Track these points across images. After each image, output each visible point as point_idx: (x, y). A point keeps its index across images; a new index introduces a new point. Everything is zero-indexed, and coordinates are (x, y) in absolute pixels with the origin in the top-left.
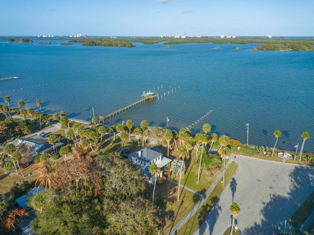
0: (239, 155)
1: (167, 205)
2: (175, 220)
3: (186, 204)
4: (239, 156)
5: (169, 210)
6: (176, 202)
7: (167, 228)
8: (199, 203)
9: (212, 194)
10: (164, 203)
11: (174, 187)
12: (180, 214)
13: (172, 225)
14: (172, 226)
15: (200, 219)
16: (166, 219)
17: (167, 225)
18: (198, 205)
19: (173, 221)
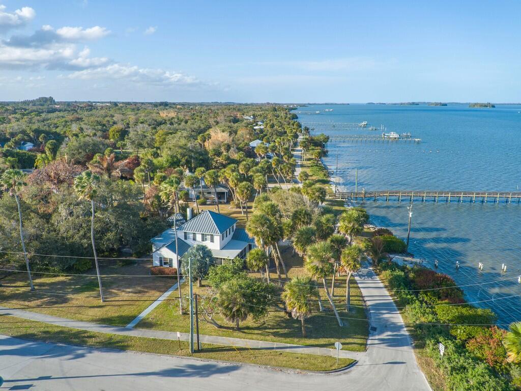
2: (42, 308)
5: (70, 298)
7: (20, 304)
12: (58, 310)
13: (27, 307)
14: (24, 308)
16: (46, 299)
18: (92, 326)
19: (38, 306)
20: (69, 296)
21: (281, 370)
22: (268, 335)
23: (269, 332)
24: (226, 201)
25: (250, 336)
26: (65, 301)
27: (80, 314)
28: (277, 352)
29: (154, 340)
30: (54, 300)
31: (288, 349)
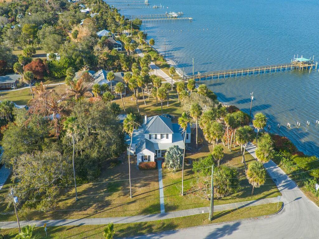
0: (311, 199)
1: (115, 193)
2: (98, 213)
3: (133, 207)
4: (309, 201)
5: (109, 200)
6: (128, 197)
7: (81, 215)
8: (145, 216)
9: (178, 219)
10: (117, 189)
11: (150, 182)
12: (110, 212)
13: (88, 215)
14: (87, 217)
15: (118, 233)
16: (94, 206)
17: (85, 212)
18: (142, 218)
19: (96, 212)
20: (107, 199)
21: (258, 219)
22: (235, 198)
23: (234, 196)
24: (125, 94)
25: (228, 201)
26: (108, 204)
27: (126, 211)
28: (247, 208)
29: (184, 217)
30: (100, 205)
31: (251, 205)
